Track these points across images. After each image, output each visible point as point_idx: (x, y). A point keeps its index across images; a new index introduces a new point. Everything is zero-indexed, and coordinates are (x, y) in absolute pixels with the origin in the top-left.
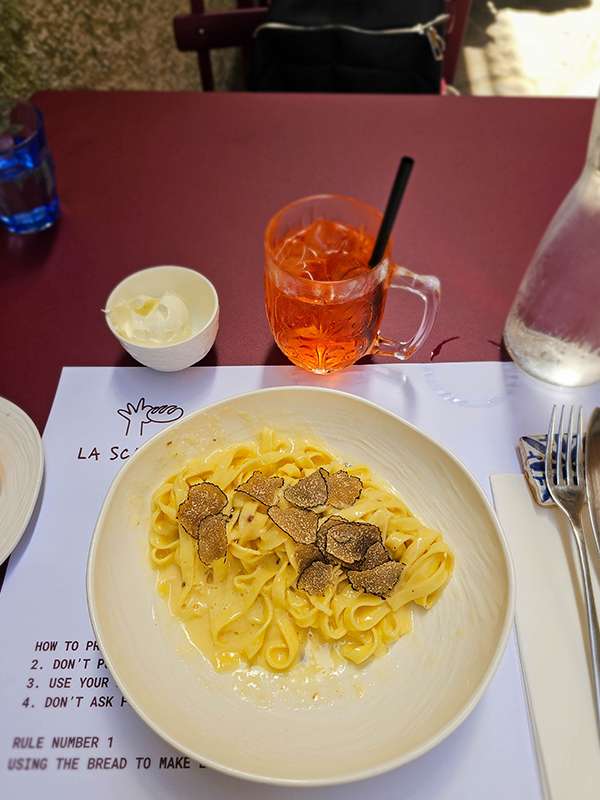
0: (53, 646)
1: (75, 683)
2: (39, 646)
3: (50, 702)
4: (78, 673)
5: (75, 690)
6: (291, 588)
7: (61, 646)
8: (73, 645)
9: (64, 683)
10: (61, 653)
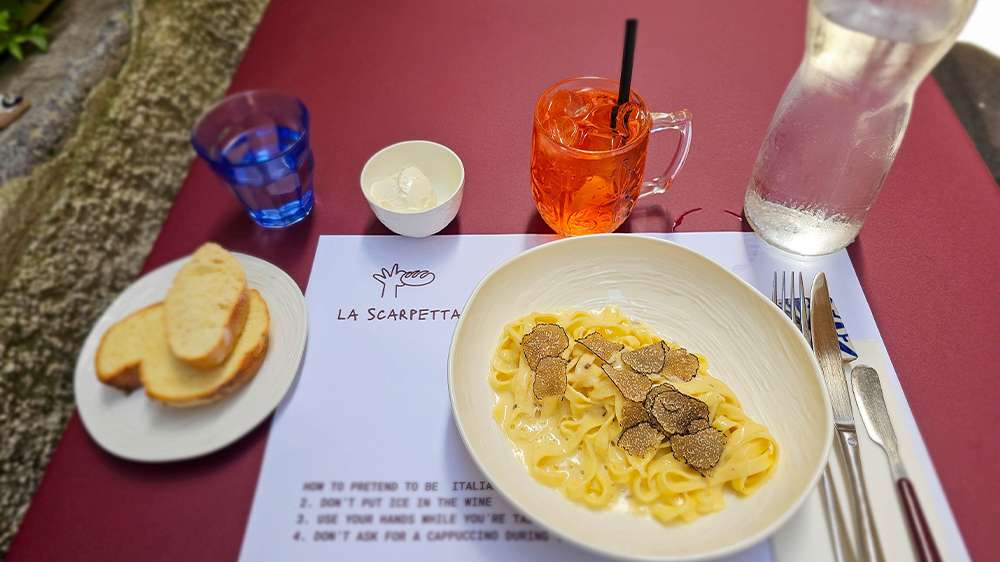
0: (320, 486)
1: (342, 520)
2: (308, 487)
3: (319, 536)
4: (343, 511)
5: (342, 525)
6: (613, 443)
7: (328, 486)
8: (338, 486)
9: (332, 519)
10: (328, 493)
